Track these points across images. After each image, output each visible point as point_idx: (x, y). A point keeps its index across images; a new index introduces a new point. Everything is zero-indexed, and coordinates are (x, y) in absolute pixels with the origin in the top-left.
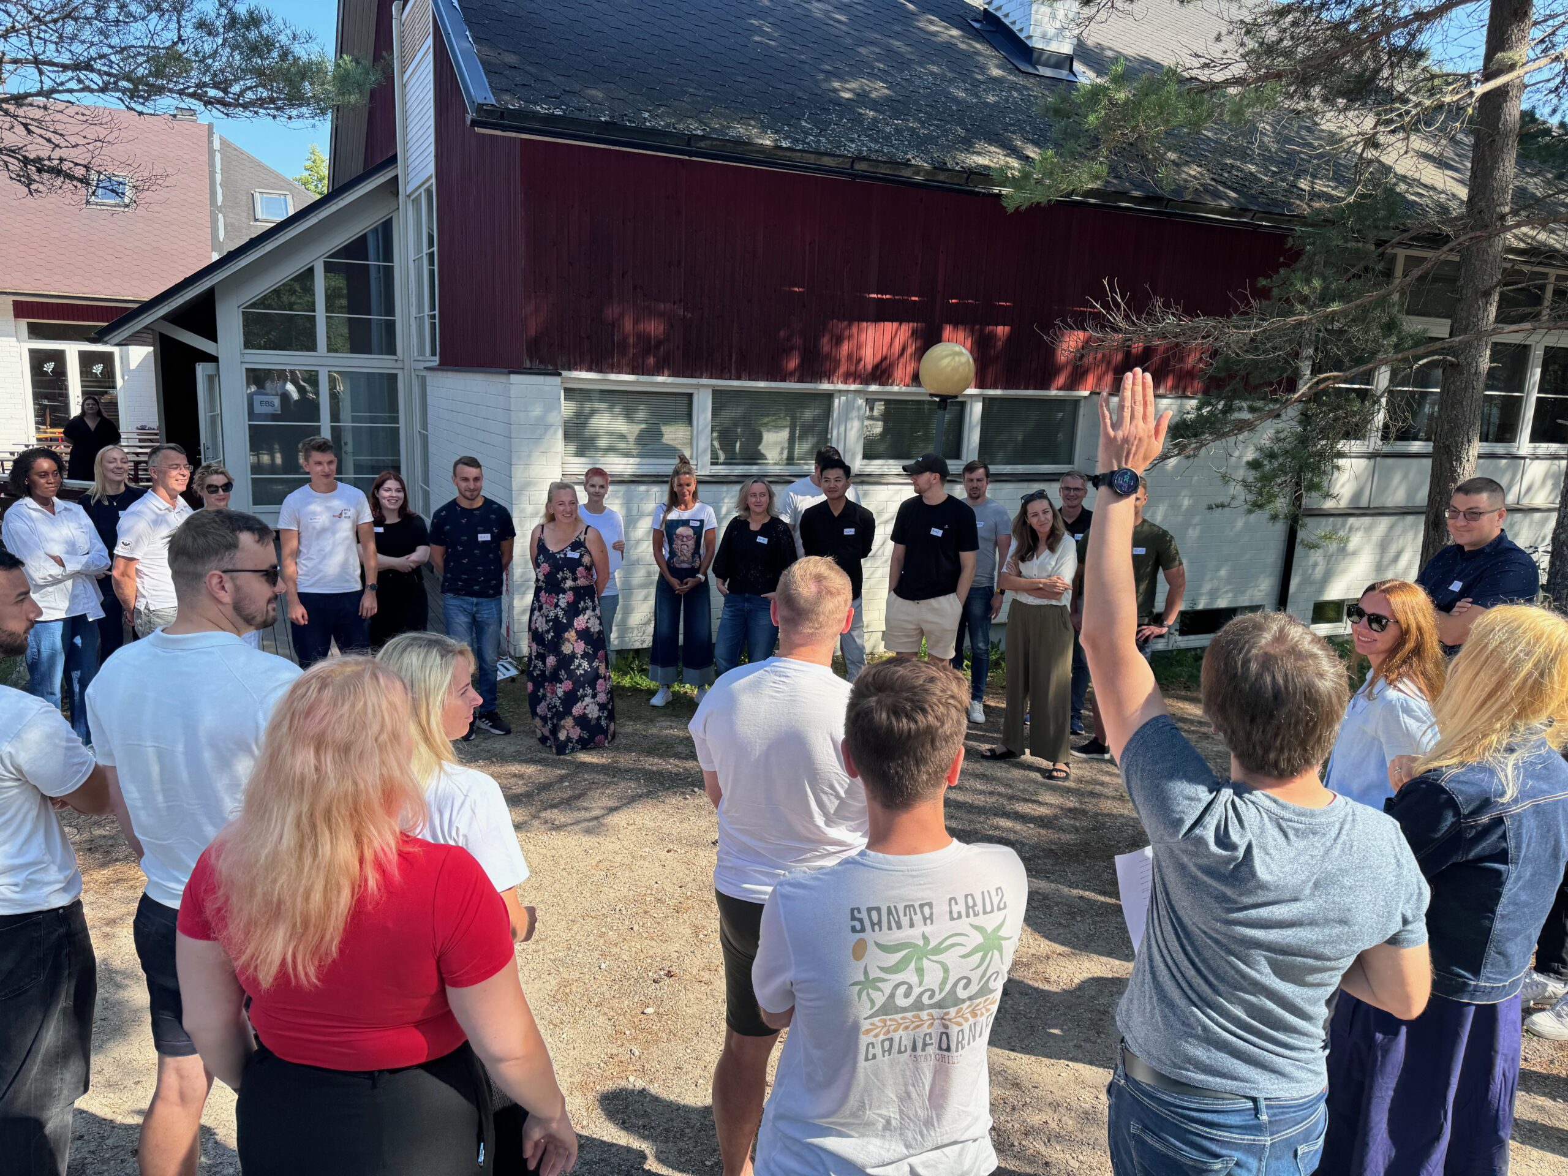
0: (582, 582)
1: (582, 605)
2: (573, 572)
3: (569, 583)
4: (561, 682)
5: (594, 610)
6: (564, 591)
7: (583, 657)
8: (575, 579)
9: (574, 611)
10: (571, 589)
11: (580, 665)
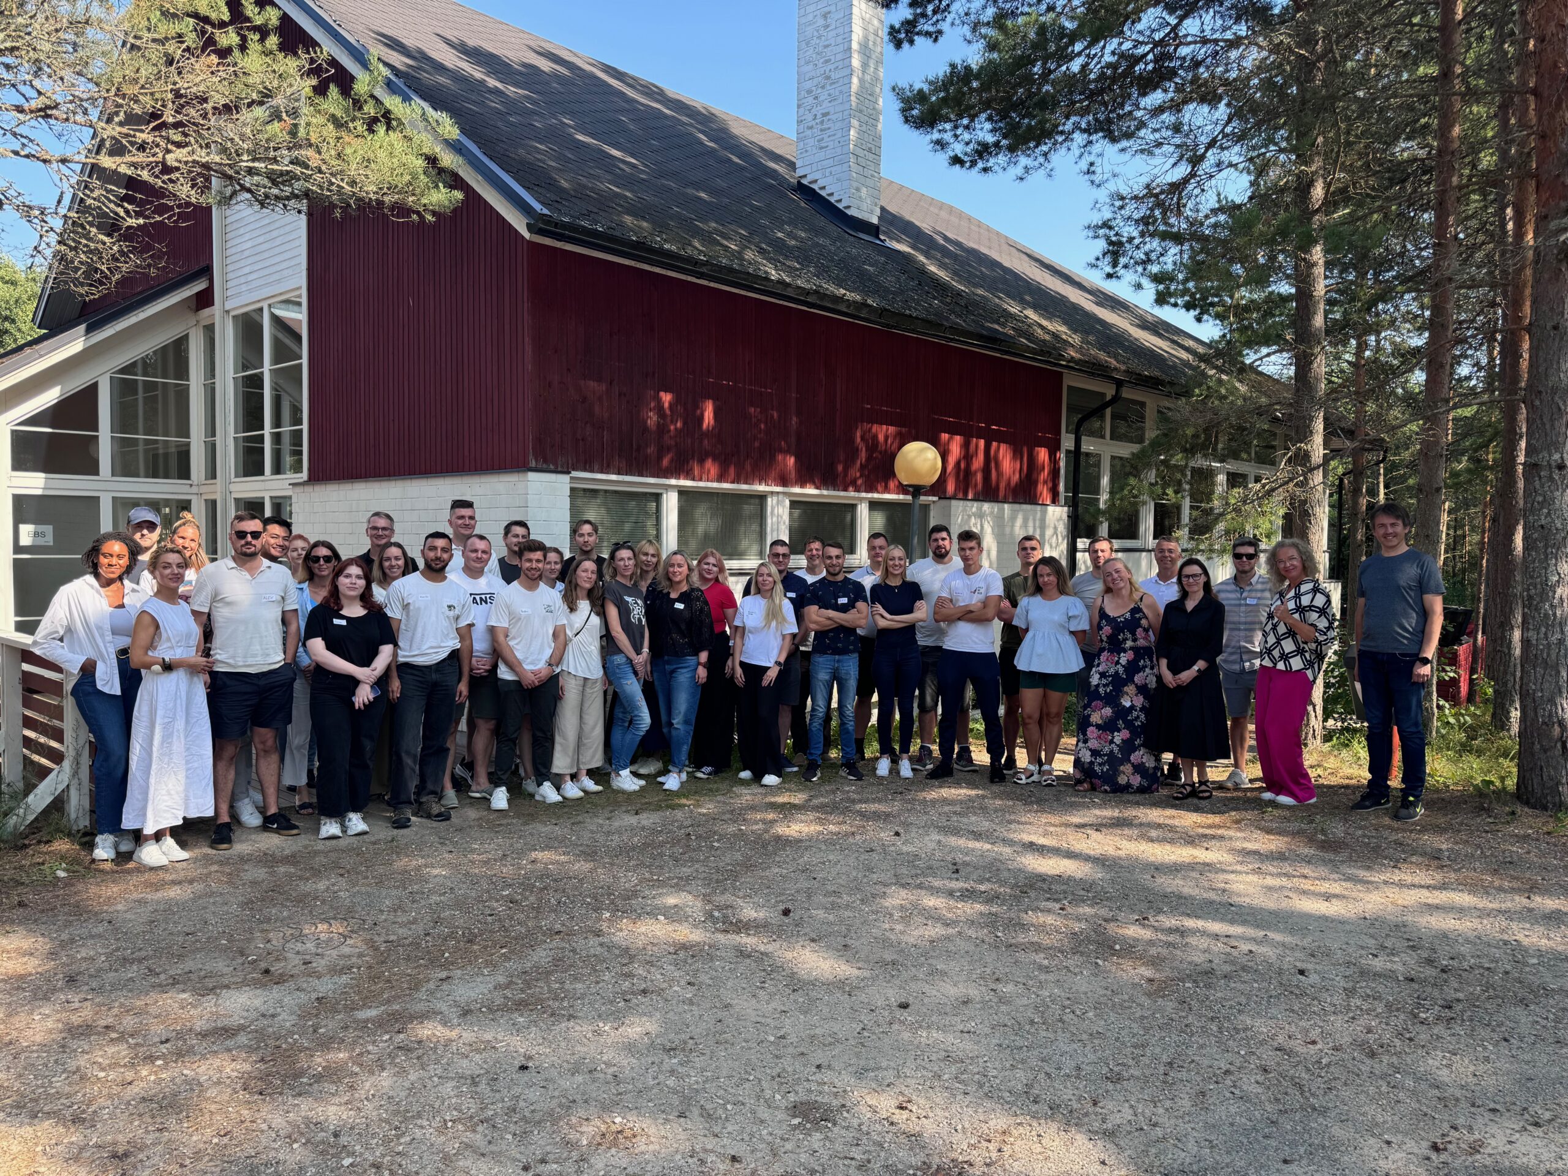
0: (1141, 642)
1: (1142, 663)
2: (1133, 634)
3: (1129, 644)
4: (1119, 730)
5: (1152, 668)
6: (1125, 651)
7: (1141, 710)
8: (1135, 640)
9: (1133, 668)
10: (1131, 648)
11: (1138, 717)
